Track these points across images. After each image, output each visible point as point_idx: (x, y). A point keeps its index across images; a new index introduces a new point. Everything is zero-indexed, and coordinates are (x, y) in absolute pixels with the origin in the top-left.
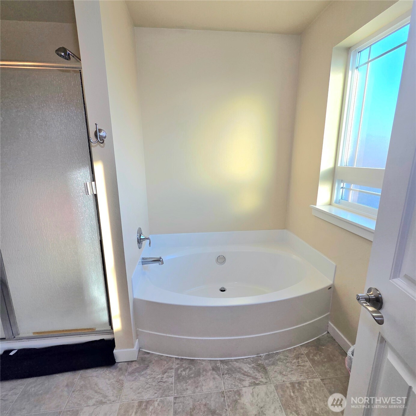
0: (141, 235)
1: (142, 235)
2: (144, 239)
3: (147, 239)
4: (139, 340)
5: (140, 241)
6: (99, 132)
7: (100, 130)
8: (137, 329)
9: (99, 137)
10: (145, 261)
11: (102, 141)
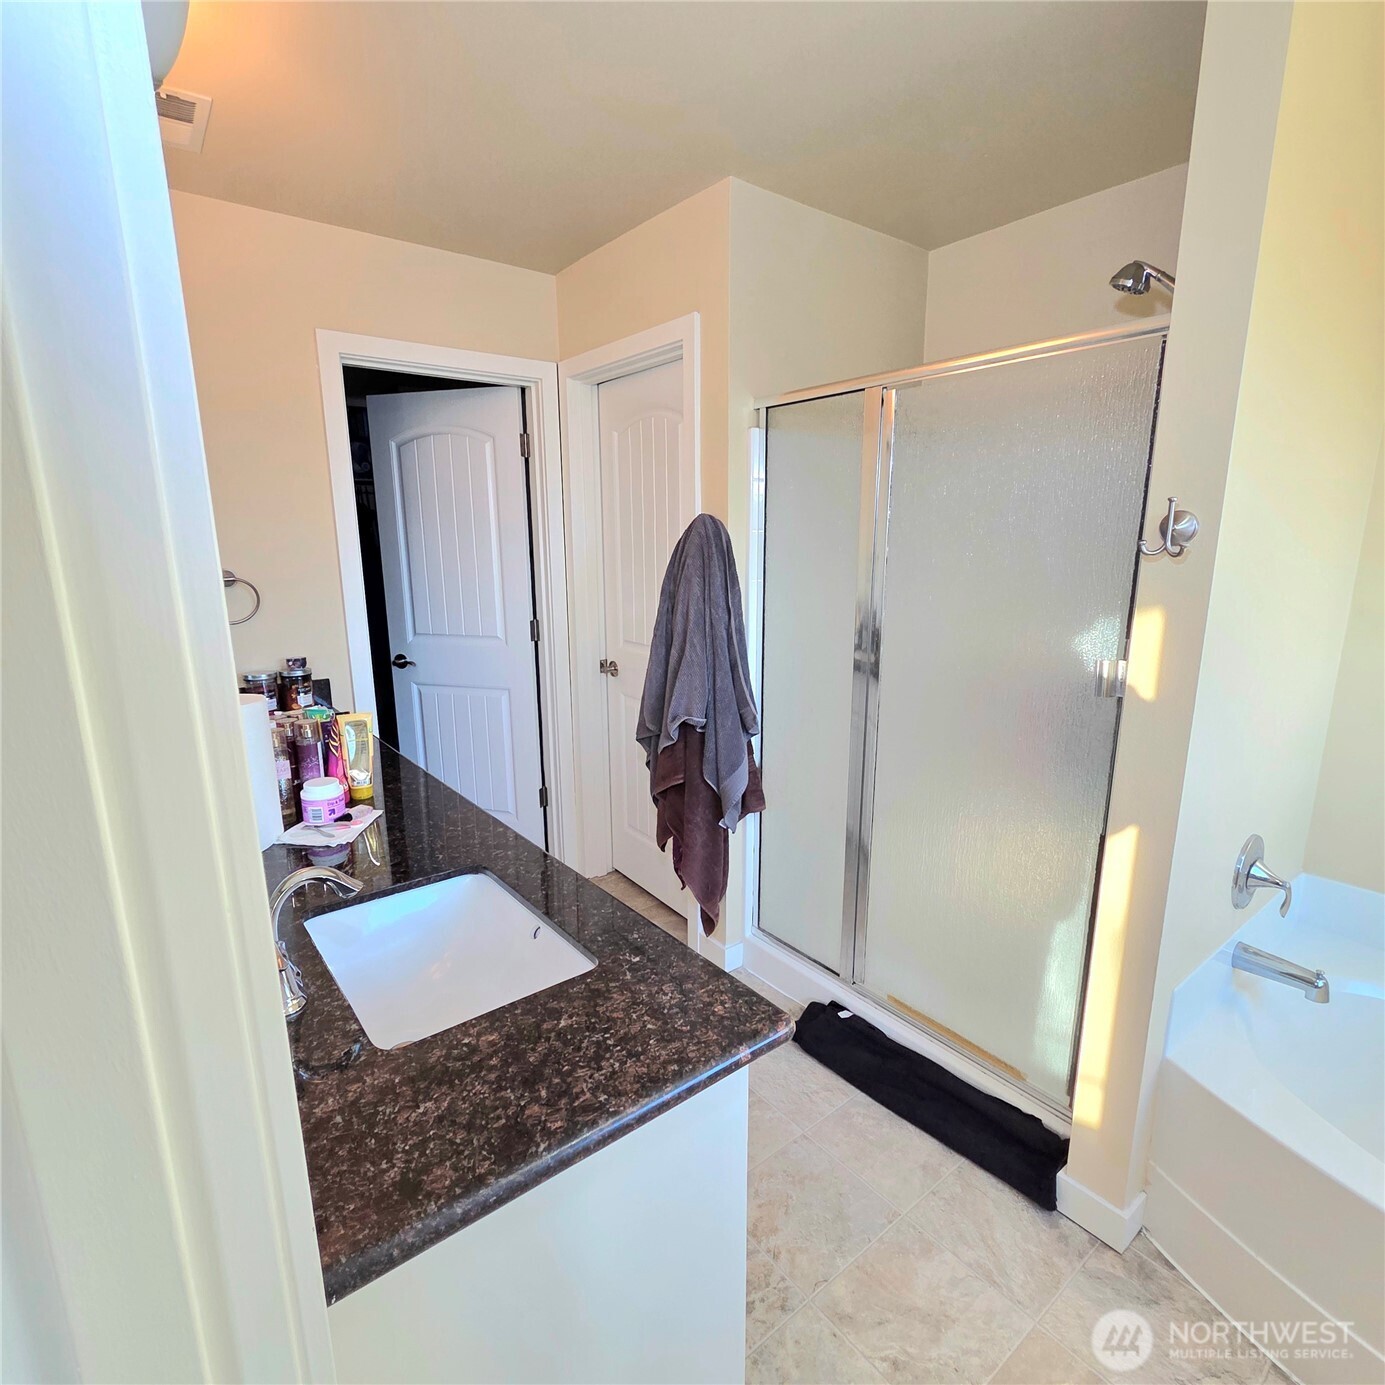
0: (1254, 863)
1: (1257, 863)
2: (1264, 880)
3: (1278, 884)
4: (1147, 1198)
5: (1244, 881)
6: (1176, 521)
7: (1179, 516)
8: (1151, 1162)
9: (1172, 535)
10: (1246, 958)
11: (1177, 549)
